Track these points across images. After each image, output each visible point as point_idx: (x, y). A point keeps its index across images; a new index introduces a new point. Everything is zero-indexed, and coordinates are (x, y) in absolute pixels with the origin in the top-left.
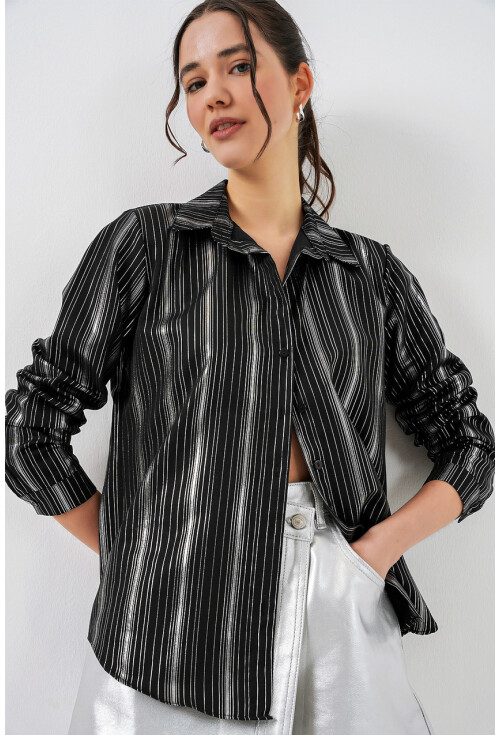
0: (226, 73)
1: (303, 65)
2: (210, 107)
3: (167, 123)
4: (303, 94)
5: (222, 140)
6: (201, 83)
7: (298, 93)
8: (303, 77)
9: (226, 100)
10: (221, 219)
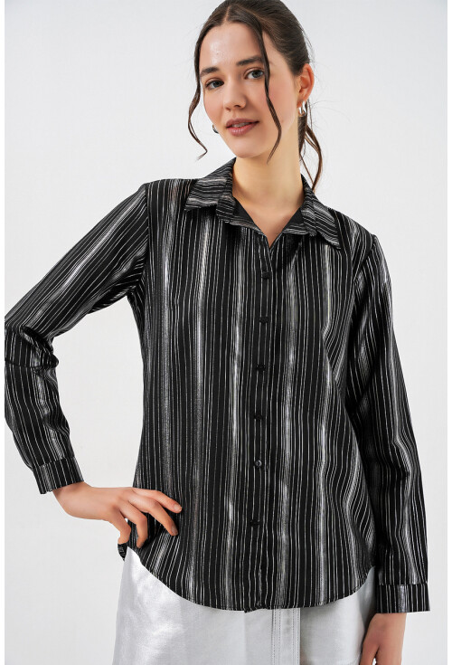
0: (242, 78)
1: (306, 66)
2: (228, 109)
3: (189, 121)
4: (305, 91)
5: (236, 135)
6: (219, 83)
7: (301, 91)
8: (306, 76)
9: (243, 104)
10: (226, 197)
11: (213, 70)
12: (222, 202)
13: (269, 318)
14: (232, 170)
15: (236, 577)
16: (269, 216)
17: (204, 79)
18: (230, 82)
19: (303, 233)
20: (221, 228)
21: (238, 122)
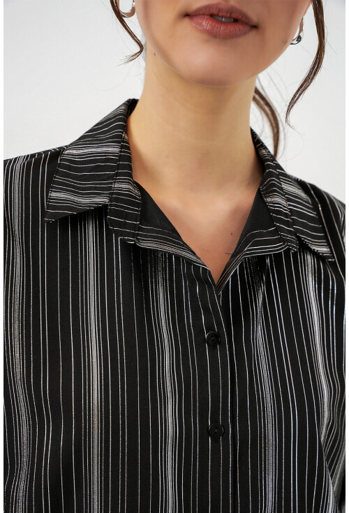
10: (122, 186)
13: (225, 426)
14: (126, 128)
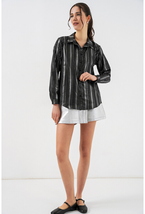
1: (89, 15)
5: (75, 26)
8: (89, 17)
9: (76, 20)
11: (72, 14)
12: (74, 41)
14: (75, 34)
15: (77, 105)
16: (82, 43)
17: (71, 15)
18: (74, 16)
19: (87, 46)
20: (73, 45)
21: (75, 23)
